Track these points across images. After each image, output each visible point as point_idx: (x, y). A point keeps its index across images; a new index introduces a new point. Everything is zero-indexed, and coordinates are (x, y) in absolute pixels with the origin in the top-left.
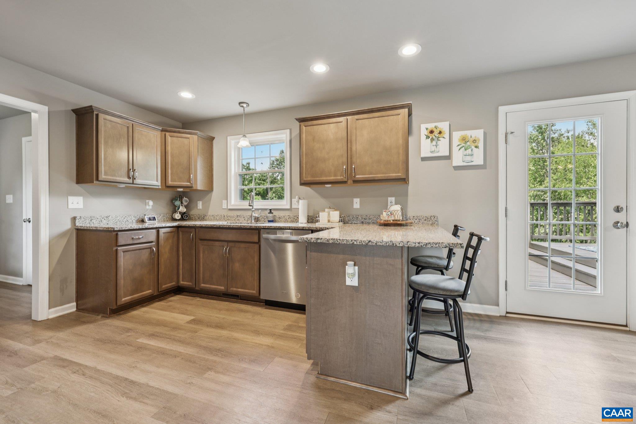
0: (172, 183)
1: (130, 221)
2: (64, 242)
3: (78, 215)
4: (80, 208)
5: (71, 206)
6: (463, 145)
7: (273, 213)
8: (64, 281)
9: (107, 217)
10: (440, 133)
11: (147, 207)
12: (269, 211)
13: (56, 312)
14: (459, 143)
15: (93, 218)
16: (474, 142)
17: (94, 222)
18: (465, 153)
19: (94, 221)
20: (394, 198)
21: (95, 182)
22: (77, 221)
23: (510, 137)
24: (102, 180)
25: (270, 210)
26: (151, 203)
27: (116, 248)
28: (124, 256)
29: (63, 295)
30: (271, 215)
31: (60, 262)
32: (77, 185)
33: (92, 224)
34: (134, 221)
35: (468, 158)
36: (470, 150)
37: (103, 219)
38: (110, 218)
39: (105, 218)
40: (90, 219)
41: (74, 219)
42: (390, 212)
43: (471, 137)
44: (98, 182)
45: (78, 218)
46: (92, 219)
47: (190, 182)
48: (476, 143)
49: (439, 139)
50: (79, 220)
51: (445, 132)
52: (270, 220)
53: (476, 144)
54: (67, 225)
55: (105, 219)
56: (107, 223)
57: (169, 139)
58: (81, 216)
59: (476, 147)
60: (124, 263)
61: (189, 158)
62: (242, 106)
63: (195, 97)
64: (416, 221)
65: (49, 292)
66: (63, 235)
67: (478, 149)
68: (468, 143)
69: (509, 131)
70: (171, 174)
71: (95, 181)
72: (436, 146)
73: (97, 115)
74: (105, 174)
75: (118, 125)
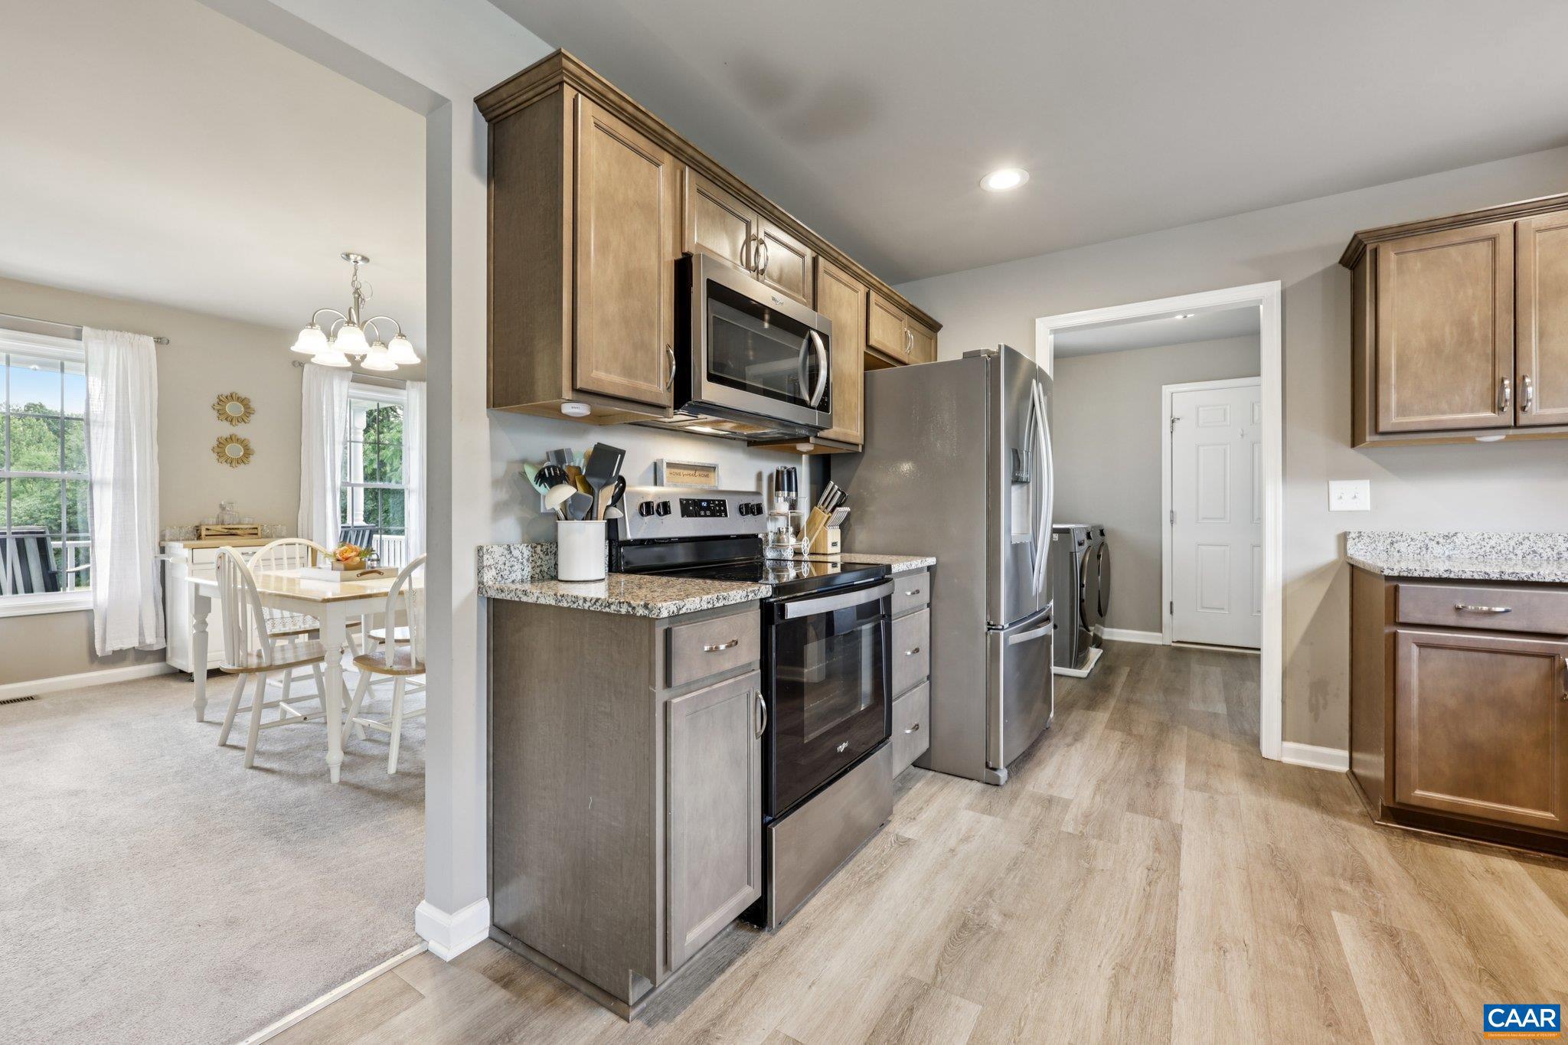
2: (1320, 591)
3: (1353, 529)
4: (1361, 508)
5: (1335, 505)
8: (1319, 688)
9: (1446, 537)
13: (1297, 754)
15: (1399, 538)
17: (1402, 550)
19: (1402, 546)
21: (1368, 438)
22: (1350, 543)
24: (1390, 429)
27: (1392, 629)
28: (1421, 658)
29: (1316, 720)
31: (1308, 638)
32: (1352, 452)
33: (1396, 553)
37: (1434, 543)
38: (1458, 540)
39: (1441, 540)
40: (1390, 539)
41: (1343, 538)
44: (1377, 438)
45: (1353, 535)
46: (1394, 540)
50: (1357, 540)
54: (1329, 554)
55: (1438, 543)
56: (1447, 553)
58: (1363, 530)
60: (1421, 681)
65: (1283, 702)
66: (1315, 576)
71: (1370, 435)
73: (1375, 251)
74: (1403, 410)
75: (1453, 250)
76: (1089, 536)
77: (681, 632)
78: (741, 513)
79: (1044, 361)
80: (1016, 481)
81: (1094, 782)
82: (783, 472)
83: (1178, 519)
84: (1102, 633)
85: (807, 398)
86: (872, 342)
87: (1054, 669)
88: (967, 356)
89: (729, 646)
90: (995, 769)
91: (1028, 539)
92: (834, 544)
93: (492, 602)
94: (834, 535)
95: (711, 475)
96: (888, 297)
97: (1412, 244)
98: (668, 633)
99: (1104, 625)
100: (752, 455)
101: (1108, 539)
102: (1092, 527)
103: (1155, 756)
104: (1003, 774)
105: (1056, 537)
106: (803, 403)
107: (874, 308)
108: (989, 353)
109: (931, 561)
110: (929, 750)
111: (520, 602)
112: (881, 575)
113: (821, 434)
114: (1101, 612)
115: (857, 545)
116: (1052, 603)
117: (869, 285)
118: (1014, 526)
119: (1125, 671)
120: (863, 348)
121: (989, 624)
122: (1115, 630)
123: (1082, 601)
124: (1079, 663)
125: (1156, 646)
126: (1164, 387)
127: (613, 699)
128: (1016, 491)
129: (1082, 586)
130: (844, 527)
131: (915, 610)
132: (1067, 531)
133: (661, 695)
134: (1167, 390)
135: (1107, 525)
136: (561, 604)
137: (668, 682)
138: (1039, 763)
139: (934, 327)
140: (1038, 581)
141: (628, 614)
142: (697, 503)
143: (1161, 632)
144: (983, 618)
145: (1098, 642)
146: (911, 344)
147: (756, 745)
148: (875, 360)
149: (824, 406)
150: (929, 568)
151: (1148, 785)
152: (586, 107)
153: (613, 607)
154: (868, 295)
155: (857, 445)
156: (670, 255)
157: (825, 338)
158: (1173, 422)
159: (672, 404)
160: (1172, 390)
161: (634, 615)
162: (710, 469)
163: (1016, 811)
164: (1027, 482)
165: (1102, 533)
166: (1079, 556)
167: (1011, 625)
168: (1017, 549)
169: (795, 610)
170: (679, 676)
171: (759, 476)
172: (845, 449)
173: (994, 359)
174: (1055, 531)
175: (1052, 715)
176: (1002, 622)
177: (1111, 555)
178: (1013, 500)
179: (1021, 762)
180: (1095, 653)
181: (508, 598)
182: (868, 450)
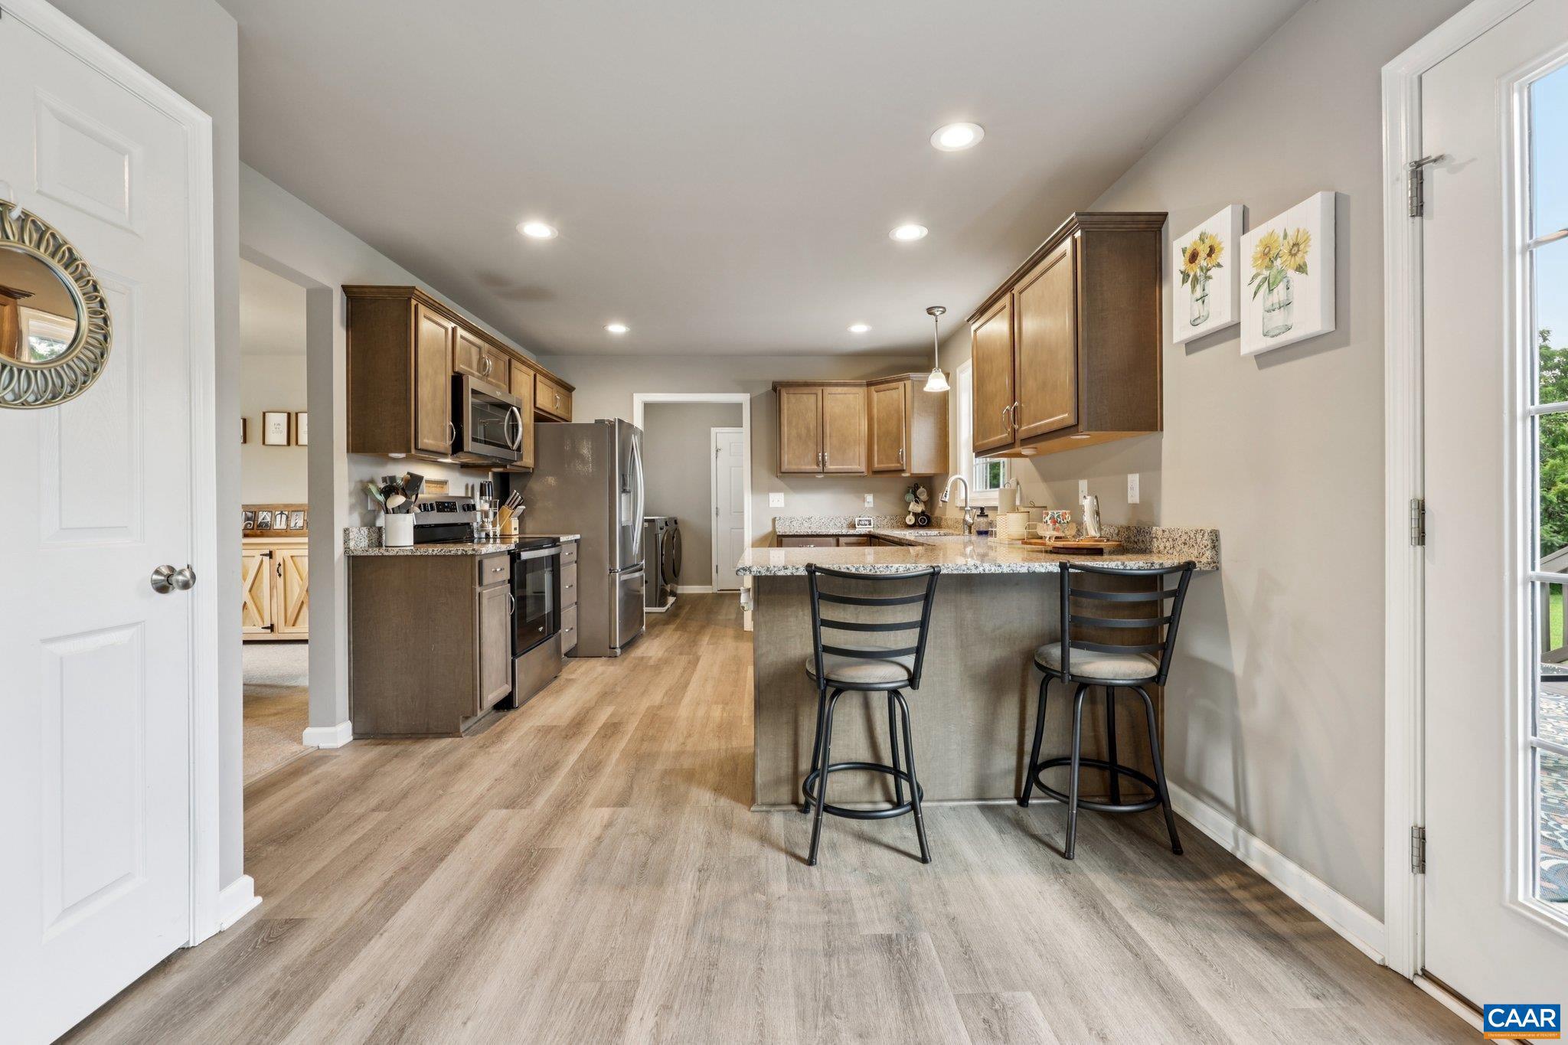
0: (879, 466)
1: (839, 525)
3: (778, 516)
4: (779, 506)
5: (771, 504)
6: (1266, 273)
7: (987, 516)
9: (809, 519)
10: (1211, 251)
11: (866, 505)
12: (979, 512)
14: (1254, 272)
16: (1293, 252)
17: (795, 525)
18: (1268, 304)
19: (794, 523)
20: (1138, 475)
21: (779, 474)
22: (777, 523)
23: (1434, 176)
24: (786, 471)
25: (982, 509)
26: (870, 498)
30: (982, 519)
32: (775, 480)
33: (792, 527)
34: (844, 525)
35: (1278, 318)
36: (1282, 286)
38: (812, 520)
40: (792, 521)
41: (773, 520)
42: (1049, 516)
43: (1285, 236)
44: (782, 474)
47: (899, 462)
48: (1300, 255)
49: (1209, 273)
50: (779, 521)
51: (1222, 246)
52: (981, 530)
53: (1298, 260)
54: (770, 529)
55: (806, 521)
56: (810, 527)
57: (875, 396)
59: (1301, 269)
61: (899, 420)
62: (934, 315)
63: (871, 328)
64: (1167, 544)
67: (1304, 275)
68: (1278, 263)
69: (1429, 151)
70: (878, 451)
71: (780, 472)
72: (1202, 299)
73: (780, 390)
74: (789, 463)
75: (804, 396)
76: (666, 525)
77: (486, 563)
78: (464, 510)
79: (638, 422)
80: (624, 491)
81: (664, 649)
82: (485, 485)
83: (720, 512)
84: (677, 589)
85: (510, 444)
86: (538, 405)
87: (645, 609)
88: (597, 421)
89: (501, 570)
90: (614, 648)
91: (630, 524)
92: (515, 529)
93: (351, 558)
94: (515, 523)
95: (445, 486)
96: (545, 376)
97: (792, 390)
98: (480, 563)
99: (677, 584)
100: (463, 473)
101: (680, 527)
102: (669, 518)
103: (695, 637)
104: (618, 651)
105: (646, 524)
106: (508, 447)
107: (539, 384)
108: (610, 422)
109: (578, 537)
110: (576, 645)
111: (383, 556)
112: (555, 542)
113: (515, 463)
114: (676, 573)
115: (527, 530)
116: (644, 562)
117: (537, 371)
118: (623, 516)
119: (687, 608)
120: (533, 410)
121: (610, 570)
122: (685, 587)
123: (662, 564)
124: (662, 604)
125: (708, 594)
126: (712, 429)
127: (448, 596)
128: (624, 496)
129: (662, 555)
130: (521, 518)
131: (570, 563)
132: (653, 520)
133: (478, 589)
134: (714, 430)
135: (680, 516)
136: (416, 554)
137: (481, 584)
138: (637, 647)
139: (569, 389)
140: (636, 547)
141: (462, 555)
142: (443, 503)
143: (711, 585)
144: (608, 567)
145: (673, 594)
146: (558, 405)
147: (509, 618)
148: (540, 417)
149: (519, 449)
150: (576, 541)
151: (690, 646)
152: (422, 309)
153: (452, 552)
154: (535, 376)
155: (529, 468)
156: (450, 373)
157: (519, 410)
158: (717, 451)
159: (451, 452)
160: (718, 431)
161: (466, 555)
162: (444, 483)
163: (625, 663)
164: (630, 492)
165: (676, 522)
166: (660, 537)
167: (622, 570)
168: (624, 529)
169: (526, 555)
170: (485, 581)
171: (467, 486)
172: (524, 470)
173: (612, 425)
174: (646, 521)
175: (644, 627)
176: (618, 568)
177: (682, 537)
178: (622, 502)
179: (628, 645)
180: (671, 600)
181: (373, 554)
182: (536, 471)
